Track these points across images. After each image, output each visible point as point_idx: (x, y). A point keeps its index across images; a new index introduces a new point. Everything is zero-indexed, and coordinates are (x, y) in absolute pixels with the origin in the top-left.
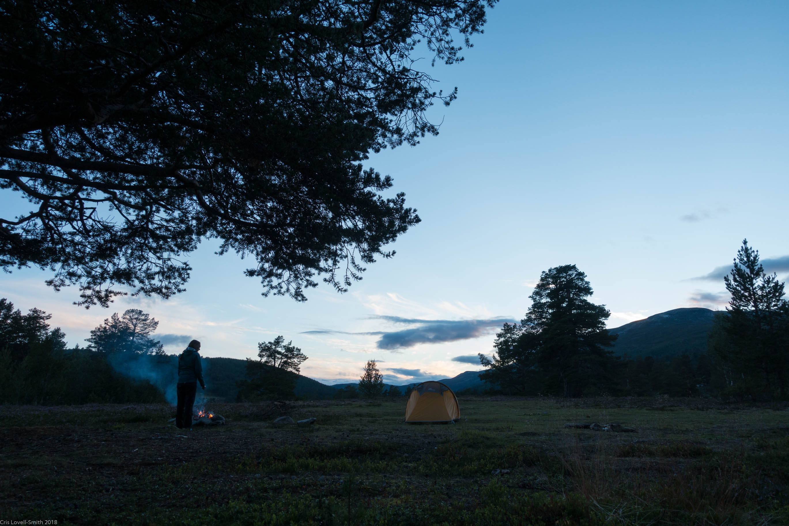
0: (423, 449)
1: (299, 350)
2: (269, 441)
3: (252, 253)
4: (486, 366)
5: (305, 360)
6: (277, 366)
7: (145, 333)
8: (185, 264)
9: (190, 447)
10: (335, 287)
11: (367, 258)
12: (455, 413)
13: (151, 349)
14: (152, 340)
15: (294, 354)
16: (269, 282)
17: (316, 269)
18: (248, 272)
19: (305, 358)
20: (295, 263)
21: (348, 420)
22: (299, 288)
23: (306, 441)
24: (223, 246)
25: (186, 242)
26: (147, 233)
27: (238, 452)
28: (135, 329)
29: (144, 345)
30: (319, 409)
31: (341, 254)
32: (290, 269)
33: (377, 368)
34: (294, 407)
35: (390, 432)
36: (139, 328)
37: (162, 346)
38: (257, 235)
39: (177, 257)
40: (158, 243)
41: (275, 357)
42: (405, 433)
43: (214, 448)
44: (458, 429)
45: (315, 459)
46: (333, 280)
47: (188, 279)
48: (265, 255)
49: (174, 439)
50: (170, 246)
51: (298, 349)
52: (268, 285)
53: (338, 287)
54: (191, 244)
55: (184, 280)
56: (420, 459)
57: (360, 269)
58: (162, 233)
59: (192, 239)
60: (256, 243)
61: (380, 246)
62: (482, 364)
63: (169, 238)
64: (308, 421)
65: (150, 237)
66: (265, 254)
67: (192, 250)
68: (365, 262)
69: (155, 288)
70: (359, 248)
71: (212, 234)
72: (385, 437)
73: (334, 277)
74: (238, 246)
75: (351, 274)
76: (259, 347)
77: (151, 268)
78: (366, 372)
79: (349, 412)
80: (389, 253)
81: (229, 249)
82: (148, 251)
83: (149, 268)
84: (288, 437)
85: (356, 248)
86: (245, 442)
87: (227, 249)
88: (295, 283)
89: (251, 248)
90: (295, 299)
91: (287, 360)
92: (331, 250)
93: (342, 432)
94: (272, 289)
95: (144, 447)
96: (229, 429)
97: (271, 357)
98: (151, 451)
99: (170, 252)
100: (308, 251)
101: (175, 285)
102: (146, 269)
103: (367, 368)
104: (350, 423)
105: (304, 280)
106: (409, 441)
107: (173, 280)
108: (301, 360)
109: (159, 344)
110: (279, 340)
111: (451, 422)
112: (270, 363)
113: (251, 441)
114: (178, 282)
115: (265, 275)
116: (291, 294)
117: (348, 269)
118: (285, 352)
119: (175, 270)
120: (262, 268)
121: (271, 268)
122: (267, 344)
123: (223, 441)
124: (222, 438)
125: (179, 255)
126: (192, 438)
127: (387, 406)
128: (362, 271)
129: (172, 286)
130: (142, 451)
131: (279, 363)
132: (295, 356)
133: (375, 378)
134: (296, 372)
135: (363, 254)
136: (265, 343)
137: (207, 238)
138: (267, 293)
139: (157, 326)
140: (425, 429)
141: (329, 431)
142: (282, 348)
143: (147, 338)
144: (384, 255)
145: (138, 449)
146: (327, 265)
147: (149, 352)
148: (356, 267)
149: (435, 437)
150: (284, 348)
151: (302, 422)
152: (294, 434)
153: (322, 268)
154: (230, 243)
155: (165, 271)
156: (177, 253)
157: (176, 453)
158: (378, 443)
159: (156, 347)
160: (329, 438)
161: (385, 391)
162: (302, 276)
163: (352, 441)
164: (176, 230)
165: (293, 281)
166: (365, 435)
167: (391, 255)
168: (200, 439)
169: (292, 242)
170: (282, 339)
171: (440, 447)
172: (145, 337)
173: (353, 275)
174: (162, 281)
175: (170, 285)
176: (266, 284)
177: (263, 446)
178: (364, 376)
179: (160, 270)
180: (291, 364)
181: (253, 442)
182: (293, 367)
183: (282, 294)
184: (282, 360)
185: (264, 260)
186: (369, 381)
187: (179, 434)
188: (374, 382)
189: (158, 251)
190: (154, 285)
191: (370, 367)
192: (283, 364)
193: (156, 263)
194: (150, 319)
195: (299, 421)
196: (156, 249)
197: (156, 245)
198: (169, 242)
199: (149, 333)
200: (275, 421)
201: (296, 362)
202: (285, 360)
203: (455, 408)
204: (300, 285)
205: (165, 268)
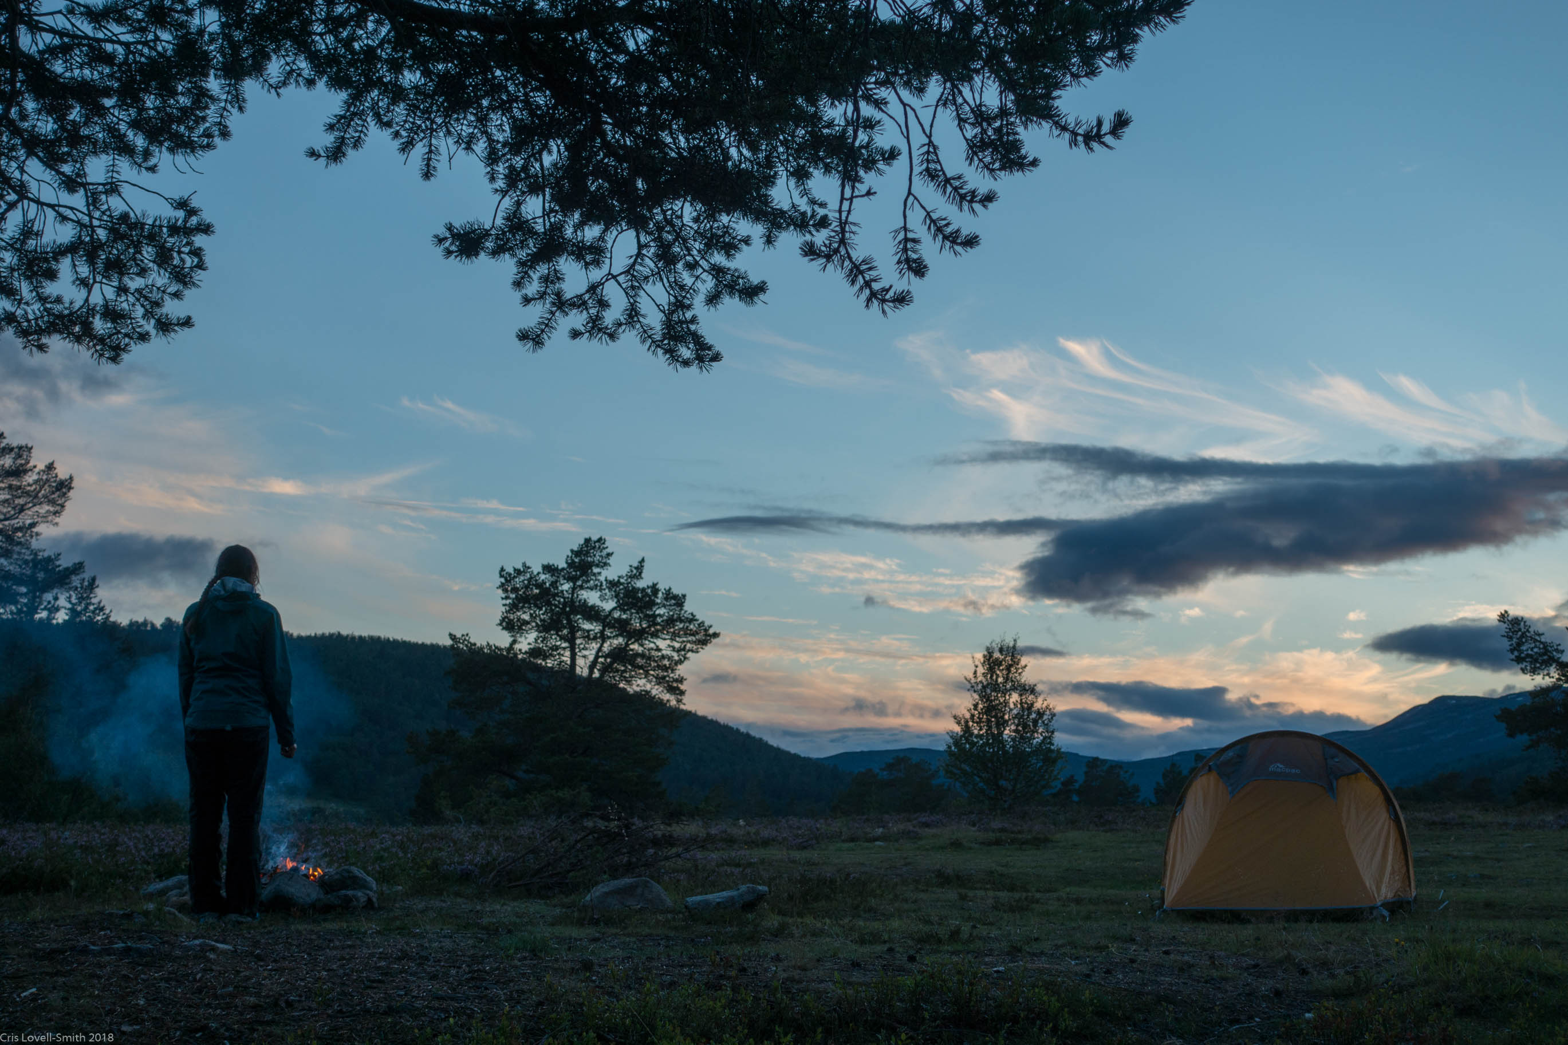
0: (1251, 1018)
1: (679, 601)
2: (574, 971)
3: (469, 148)
4: (1534, 671)
5: (704, 643)
6: (585, 673)
7: (20, 529)
8: (182, 204)
9: (246, 988)
10: (853, 282)
11: (996, 149)
12: (1393, 873)
13: (48, 596)
14: (49, 560)
15: (655, 616)
16: (546, 280)
17: (757, 219)
18: (456, 236)
19: (705, 637)
20: (657, 196)
21: (906, 901)
22: (680, 305)
23: (731, 974)
24: (340, 124)
25: (179, 108)
26: (14, 75)
27: (446, 1011)
29: (19, 581)
30: (776, 853)
31: (867, 146)
32: (638, 223)
33: (1027, 678)
34: (669, 841)
35: (1100, 948)
37: (92, 585)
38: (487, 69)
39: (145, 178)
40: (61, 119)
41: (574, 629)
42: (1166, 953)
43: (343, 993)
44: (1406, 940)
46: (843, 252)
47: (199, 275)
48: (527, 160)
49: (178, 953)
50: (112, 130)
51: (675, 597)
52: (542, 296)
53: (867, 284)
54: (204, 119)
55: (182, 277)
57: (966, 198)
58: (77, 72)
59: (205, 93)
60: (486, 102)
61: (1056, 88)
62: (1519, 660)
63: (107, 92)
64: (732, 898)
65: (28, 91)
66: (524, 155)
67: (209, 146)
68: (986, 167)
69: (61, 313)
70: (955, 104)
71: (292, 71)
72: (1076, 964)
73: (847, 235)
74: (405, 121)
75: (928, 222)
76: (502, 585)
77: (41, 228)
78: (976, 696)
79: (906, 865)
80: (1100, 123)
81: (369, 134)
82: (22, 152)
83: (33, 226)
84: (650, 959)
85: (945, 105)
86: (470, 972)
87: (357, 134)
88: (665, 280)
89: (464, 128)
90: (666, 352)
91: (627, 645)
92: (824, 127)
93: (885, 942)
94: (565, 312)
95: (61, 980)
96: (398, 923)
97: (558, 630)
98: (91, 996)
99: (116, 157)
100: (717, 133)
101: (146, 298)
102: (21, 234)
103: (980, 678)
104: (914, 911)
105: (705, 271)
106: (1184, 983)
107: (137, 278)
108: (689, 642)
109: (82, 576)
110: (587, 554)
111: (1375, 913)
112: (551, 655)
113: (498, 968)
114: (159, 289)
115: (529, 252)
116: (645, 331)
117: (911, 198)
118: (615, 609)
119: (141, 235)
120: (515, 216)
121: (552, 220)
122: (535, 573)
123: (379, 967)
124: (372, 955)
125: (156, 166)
126: (252, 953)
127: (1075, 845)
128: (977, 206)
129: (134, 305)
130: (54, 998)
131: (591, 658)
132: (658, 624)
133: (1017, 726)
134: (666, 696)
135: (975, 131)
136: (529, 568)
137: (270, 85)
138: (543, 331)
139: (68, 499)
140: (1258, 939)
141: (828, 939)
142: (601, 590)
143: (28, 548)
144: (1076, 134)
145: (38, 989)
146: (805, 198)
147: (42, 607)
148: (949, 189)
149: (1304, 970)
150: (610, 589)
151: (707, 903)
152: (675, 948)
153: (781, 210)
154: (372, 109)
155: (99, 239)
156: (145, 159)
157: (190, 1006)
158: (1047, 989)
159: (70, 589)
160: (828, 965)
161: (1063, 784)
162: (695, 252)
163: (932, 976)
164: (134, 56)
165: (653, 275)
166: (986, 955)
167: (1105, 134)
168: (284, 958)
169: (646, 95)
170: (601, 550)
171: (1327, 1009)
172: (19, 543)
173: (935, 224)
174: (91, 281)
175: (123, 298)
176: (533, 288)
177: (550, 987)
178: (968, 716)
179: (80, 237)
180: (646, 663)
181: (506, 972)
182: (652, 672)
183: (605, 333)
184: (605, 645)
185: (521, 180)
186: (993, 734)
187: (195, 938)
188: (1014, 740)
189: (63, 154)
190: (55, 302)
191: (998, 676)
192: (609, 660)
193: (59, 206)
194: (35, 467)
195: (694, 898)
196: (57, 141)
197: (56, 126)
198: (108, 109)
199: (35, 530)
200: (588, 898)
201: (668, 652)
202: (616, 642)
203: (1391, 852)
204: (688, 292)
205: (100, 226)
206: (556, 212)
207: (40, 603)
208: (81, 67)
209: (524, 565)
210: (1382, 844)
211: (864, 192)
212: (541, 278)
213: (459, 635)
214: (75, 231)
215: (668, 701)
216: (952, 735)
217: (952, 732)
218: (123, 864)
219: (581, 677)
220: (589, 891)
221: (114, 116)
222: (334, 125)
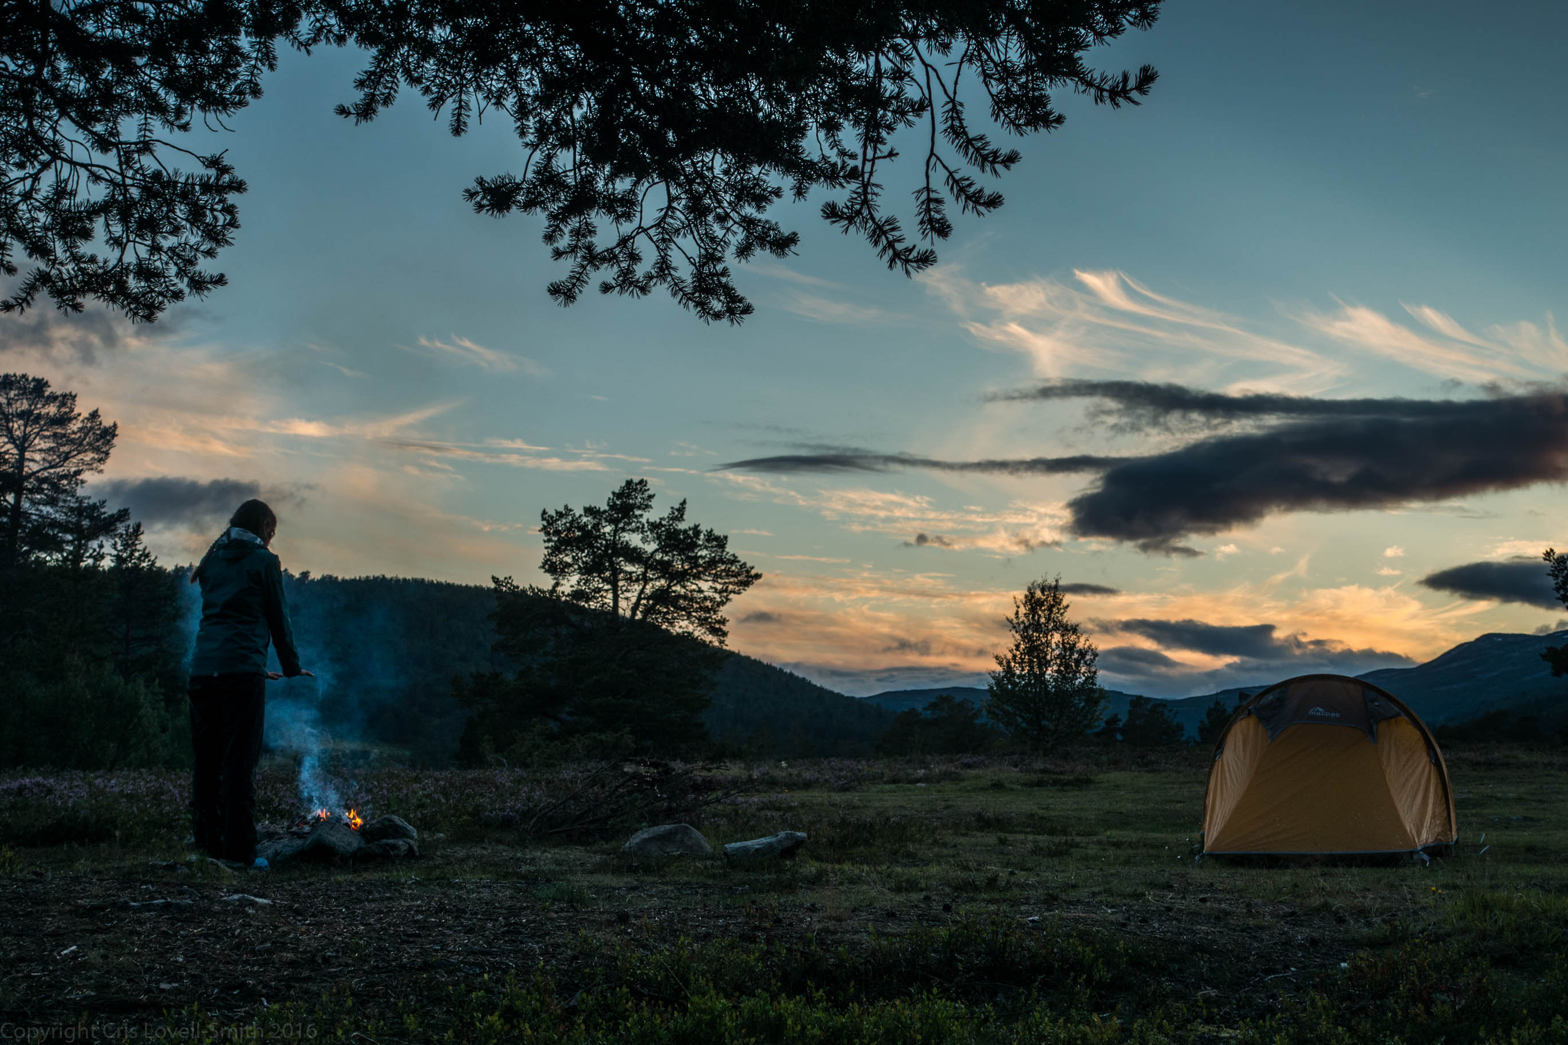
0: (1286, 967)
1: (721, 542)
2: (609, 923)
3: (499, 103)
5: (746, 584)
6: (628, 614)
7: (65, 477)
8: (214, 162)
9: (284, 944)
10: (876, 243)
11: (1021, 106)
12: (1433, 817)
13: (94, 544)
14: (94, 507)
15: (697, 558)
16: (577, 233)
17: (787, 171)
18: (487, 191)
19: (747, 578)
20: (688, 148)
21: (945, 845)
22: (710, 258)
23: (767, 925)
24: (370, 80)
25: (210, 66)
26: (45, 35)
27: (481, 966)
28: (22, 460)
29: (65, 528)
30: (818, 796)
31: (897, 97)
32: (669, 175)
33: (1070, 617)
34: (709, 785)
35: (1137, 896)
36: (38, 457)
37: (137, 531)
38: (517, 23)
39: (177, 137)
40: (93, 76)
41: (616, 571)
42: (1203, 900)
43: (380, 949)
44: (1445, 887)
45: (810, 1002)
46: (865, 212)
47: (231, 233)
48: (558, 113)
49: (217, 907)
50: (144, 88)
51: (717, 539)
52: (573, 249)
53: (891, 244)
54: (235, 76)
55: (215, 236)
56: (1273, 1011)
57: (988, 159)
58: (108, 31)
59: (236, 50)
60: (515, 57)
61: (1080, 46)
63: (139, 51)
64: (770, 845)
65: (60, 50)
66: (554, 109)
67: (241, 103)
68: (1012, 122)
69: (95, 273)
70: (981, 60)
71: (322, 27)
72: (1113, 913)
73: (869, 197)
74: (436, 77)
75: (951, 182)
76: (544, 528)
77: (74, 187)
78: (1018, 637)
79: (947, 807)
80: (1125, 78)
81: (399, 90)
82: (55, 112)
83: (66, 186)
84: (686, 910)
85: (970, 61)
86: (505, 926)
87: (387, 91)
88: (696, 233)
89: (494, 83)
90: (697, 305)
91: (669, 586)
92: (853, 79)
93: (922, 890)
94: (595, 265)
95: (101, 937)
96: (438, 872)
97: (600, 572)
98: (131, 953)
99: (148, 115)
100: (747, 85)
101: (179, 256)
102: (54, 194)
103: (1022, 618)
104: (953, 856)
105: (735, 222)
106: (1221, 932)
107: (170, 237)
108: (730, 583)
109: (127, 523)
110: (629, 496)
111: (1415, 857)
112: (594, 597)
113: (534, 921)
114: (191, 247)
115: (561, 205)
116: (676, 284)
117: (933, 159)
118: (656, 551)
119: (174, 194)
120: (546, 170)
121: (583, 173)
122: (577, 515)
123: (416, 922)
124: (409, 908)
125: (188, 124)
126: (290, 908)
127: (1117, 786)
128: (999, 167)
129: (167, 263)
130: (94, 955)
131: (634, 600)
132: (700, 566)
133: (1059, 666)
134: (709, 638)
135: (1000, 87)
136: (571, 510)
137: (300, 43)
138: (574, 285)
139: (112, 446)
140: (1296, 886)
141: (865, 887)
142: (642, 532)
143: (73, 496)
144: (1102, 90)
145: (78, 946)
146: (835, 150)
147: (88, 554)
148: (971, 150)
149: (1340, 918)
150: (652, 531)
151: (746, 849)
152: (712, 897)
153: (811, 161)
154: (403, 65)
155: (131, 197)
156: (178, 117)
157: (228, 963)
158: (1081, 939)
159: (115, 535)
160: (864, 915)
161: (1106, 722)
162: (726, 204)
163: (965, 927)
164: (165, 15)
165: (684, 228)
166: (1023, 904)
167: (1131, 90)
168: (322, 912)
169: (676, 48)
170: (643, 492)
171: (1362, 959)
172: (65, 491)
173: (958, 184)
174: (125, 240)
175: (156, 257)
176: (564, 242)
177: (585, 941)
178: (1010, 656)
179: (113, 196)
180: (687, 605)
181: (543, 925)
182: (694, 614)
183: (636, 286)
184: (648, 587)
185: (552, 133)
186: (1035, 674)
187: (236, 892)
188: (1055, 680)
189: (97, 112)
190: (89, 261)
191: (1039, 616)
192: (651, 602)
193: (92, 165)
194: (79, 415)
195: (733, 844)
196: (90, 100)
197: (88, 85)
198: (140, 68)
199: (80, 477)
200: (627, 845)
201: (710, 594)
202: (658, 584)
203: (1431, 796)
204: (718, 245)
205: (133, 185)
206: (588, 164)
207: (86, 551)
208: (113, 28)
209: (566, 507)
210: (1422, 788)
211: (886, 154)
212: (572, 231)
213: (502, 578)
214: (108, 191)
215: (711, 642)
216: (992, 674)
217: (994, 672)
218: (168, 813)
219: (624, 617)
220: (628, 839)
221: (146, 74)
222: (365, 81)
